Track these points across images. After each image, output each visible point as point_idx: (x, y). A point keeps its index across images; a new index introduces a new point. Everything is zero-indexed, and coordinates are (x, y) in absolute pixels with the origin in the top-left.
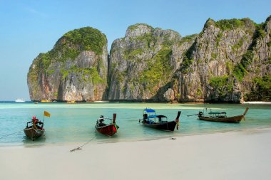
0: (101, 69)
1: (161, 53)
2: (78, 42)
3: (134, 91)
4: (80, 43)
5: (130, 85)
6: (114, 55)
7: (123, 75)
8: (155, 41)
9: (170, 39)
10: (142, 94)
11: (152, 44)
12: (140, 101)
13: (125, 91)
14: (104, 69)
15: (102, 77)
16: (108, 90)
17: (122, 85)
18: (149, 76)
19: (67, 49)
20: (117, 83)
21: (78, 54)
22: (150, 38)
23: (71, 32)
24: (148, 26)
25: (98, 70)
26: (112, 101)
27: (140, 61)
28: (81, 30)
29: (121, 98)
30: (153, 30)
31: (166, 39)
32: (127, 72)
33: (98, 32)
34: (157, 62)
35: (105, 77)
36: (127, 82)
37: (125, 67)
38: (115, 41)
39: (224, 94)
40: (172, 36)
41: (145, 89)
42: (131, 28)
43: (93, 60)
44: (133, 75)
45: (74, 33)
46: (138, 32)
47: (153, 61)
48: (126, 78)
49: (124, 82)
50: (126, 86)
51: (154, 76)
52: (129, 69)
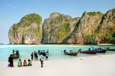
0: (40, 31)
1: (65, 24)
2: (30, 19)
3: (54, 40)
4: (31, 20)
5: (52, 37)
6: (45, 25)
7: (49, 33)
8: (62, 19)
9: (68, 19)
10: (57, 41)
11: (60, 21)
12: (56, 44)
13: (50, 40)
14: (41, 31)
15: (40, 34)
16: (43, 40)
17: (49, 37)
18: (60, 33)
19: (26, 22)
20: (47, 36)
21: (30, 24)
22: (60, 18)
23: (27, 15)
24: (59, 14)
25: (39, 31)
26: (45, 44)
27: (56, 28)
28: (32, 15)
29: (48, 42)
30: (61, 15)
31: (66, 19)
32: (51, 32)
33: (39, 16)
34: (63, 28)
35: (42, 34)
36: (51, 36)
37: (50, 30)
38: (46, 19)
39: (91, 41)
40: (69, 18)
41: (58, 39)
42: (52, 14)
43: (37, 27)
44: (53, 33)
45: (28, 16)
46: (55, 16)
47: (61, 28)
48: (51, 34)
49: (50, 36)
50: (50, 37)
51: (62, 34)
52: (52, 31)
